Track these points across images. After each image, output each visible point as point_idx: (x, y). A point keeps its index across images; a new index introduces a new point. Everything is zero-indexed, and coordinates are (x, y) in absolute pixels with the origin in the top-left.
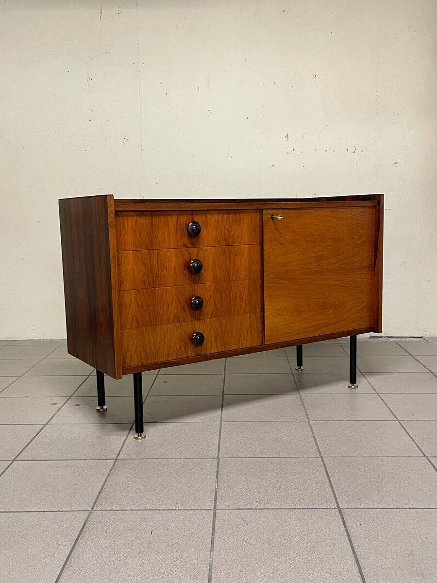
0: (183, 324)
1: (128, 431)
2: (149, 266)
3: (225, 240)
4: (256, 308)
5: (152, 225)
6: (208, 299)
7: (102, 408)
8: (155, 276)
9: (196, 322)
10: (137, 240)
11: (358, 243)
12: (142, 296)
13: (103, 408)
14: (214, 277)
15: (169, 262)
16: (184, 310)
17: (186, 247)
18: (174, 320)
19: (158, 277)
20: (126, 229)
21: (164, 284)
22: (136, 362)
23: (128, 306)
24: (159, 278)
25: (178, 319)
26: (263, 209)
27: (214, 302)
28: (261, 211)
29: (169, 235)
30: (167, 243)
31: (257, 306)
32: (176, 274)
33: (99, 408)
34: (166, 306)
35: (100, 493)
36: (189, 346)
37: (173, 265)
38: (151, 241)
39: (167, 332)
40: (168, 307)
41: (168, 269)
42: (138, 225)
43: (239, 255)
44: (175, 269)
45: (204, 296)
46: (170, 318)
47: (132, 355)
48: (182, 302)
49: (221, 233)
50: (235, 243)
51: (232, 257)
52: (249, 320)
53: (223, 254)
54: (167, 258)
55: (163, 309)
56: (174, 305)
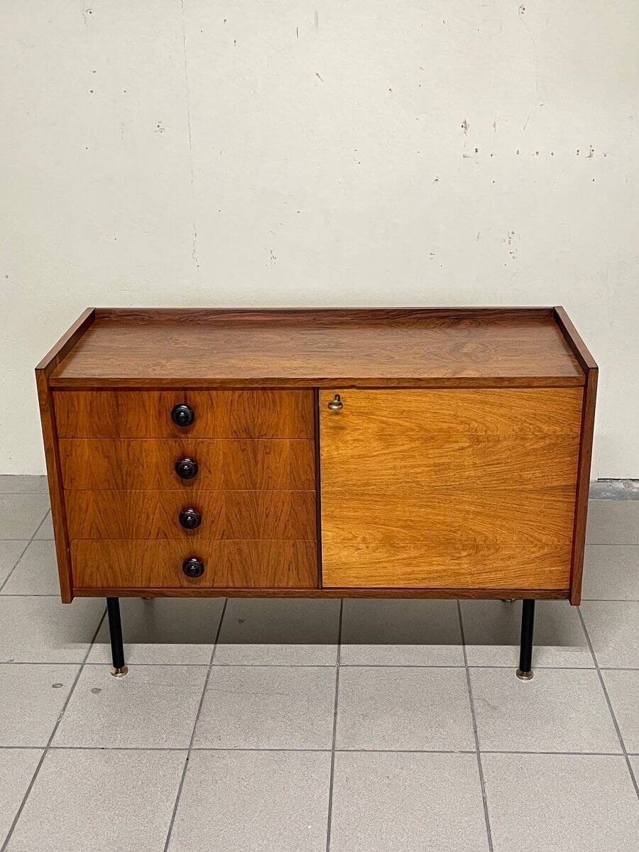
0: (173, 542)
2: (115, 460)
3: (246, 430)
4: (306, 533)
5: (118, 405)
6: (215, 512)
8: (124, 473)
10: (94, 425)
11: (535, 446)
12: (104, 499)
14: (227, 482)
15: (146, 457)
16: (175, 524)
17: (175, 436)
18: (157, 536)
19: (130, 476)
20: (77, 407)
21: (141, 485)
22: (99, 582)
23: (84, 510)
24: (132, 478)
25: (166, 535)
26: (318, 388)
27: (227, 517)
28: (316, 391)
29: (147, 420)
30: (144, 429)
31: (309, 530)
32: (160, 474)
34: (144, 516)
37: (154, 461)
38: (117, 426)
39: (146, 550)
40: (148, 518)
41: (145, 466)
42: (95, 404)
43: (272, 454)
44: (157, 467)
45: (208, 507)
46: (150, 533)
47: (92, 572)
48: (171, 513)
49: (238, 420)
50: (265, 435)
51: (260, 456)
52: (292, 549)
53: (243, 450)
54: (143, 451)
55: (140, 519)
56: (157, 515)
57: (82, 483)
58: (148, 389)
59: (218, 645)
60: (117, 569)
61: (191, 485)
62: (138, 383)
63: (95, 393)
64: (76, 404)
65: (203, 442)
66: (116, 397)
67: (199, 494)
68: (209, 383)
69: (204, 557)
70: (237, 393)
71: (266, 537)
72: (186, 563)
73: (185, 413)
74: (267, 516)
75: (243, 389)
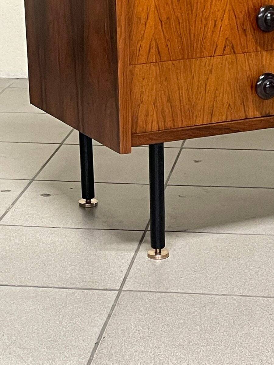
0: (241, 57)
1: (136, 245)
7: (88, 202)
9: (265, 53)
13: (90, 202)
16: (245, 31)
18: (224, 50)
22: (155, 124)
23: (143, 21)
25: (233, 48)
33: (83, 201)
34: (211, 24)
35: (97, 344)
36: (250, 100)
39: (211, 72)
40: (215, 26)
46: (217, 46)
47: (147, 111)
48: (241, 16)
55: (206, 29)
56: (226, 22)
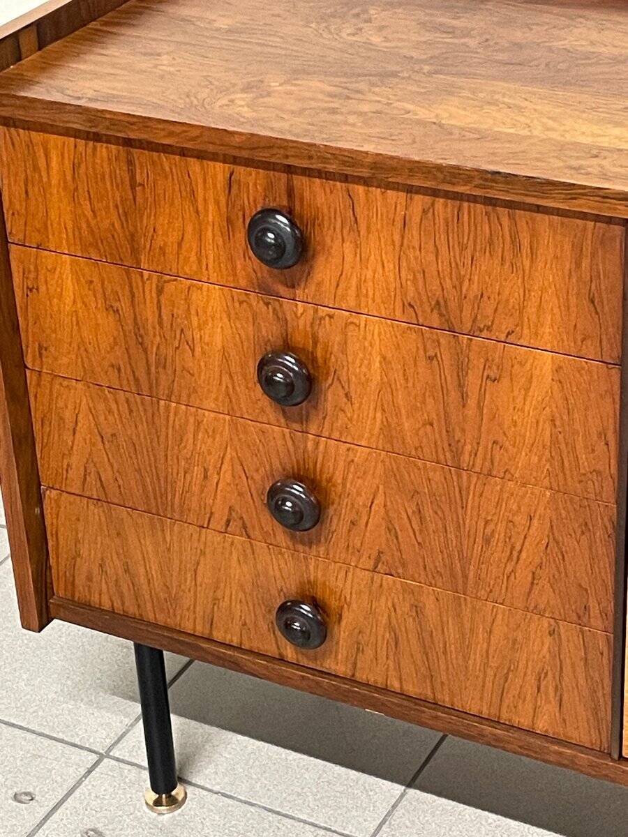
0: (262, 549)
2: (130, 322)
3: (440, 307)
4: (586, 610)
5: (133, 184)
6: (361, 501)
8: (153, 358)
10: (84, 226)
12: (110, 411)
14: (389, 433)
15: (200, 327)
17: (265, 290)
18: (227, 525)
19: (164, 367)
20: (44, 174)
21: (189, 396)
22: (106, 598)
23: (69, 426)
24: (170, 373)
25: (245, 527)
27: (389, 519)
29: (200, 234)
30: (193, 258)
32: (231, 375)
34: (197, 471)
37: (218, 340)
38: (132, 238)
39: (203, 553)
40: (206, 477)
41: (198, 350)
42: (83, 170)
43: (505, 382)
44: (225, 356)
45: (344, 485)
46: (212, 513)
47: (90, 573)
48: (257, 477)
49: (420, 276)
50: (489, 328)
51: (473, 380)
52: (548, 640)
53: (431, 358)
54: (193, 312)
55: (188, 476)
56: (227, 476)
57: (65, 360)
58: (201, 155)
59: (413, 793)
60: (143, 580)
61: (304, 419)
62: (171, 134)
63: (81, 143)
64: (42, 162)
65: (331, 317)
66: (130, 163)
67: (321, 447)
68: (344, 163)
69: (333, 604)
70: (420, 201)
71: (482, 593)
72: (286, 610)
73: (277, 236)
74: (487, 541)
75: (434, 193)
